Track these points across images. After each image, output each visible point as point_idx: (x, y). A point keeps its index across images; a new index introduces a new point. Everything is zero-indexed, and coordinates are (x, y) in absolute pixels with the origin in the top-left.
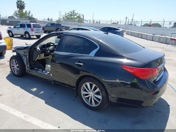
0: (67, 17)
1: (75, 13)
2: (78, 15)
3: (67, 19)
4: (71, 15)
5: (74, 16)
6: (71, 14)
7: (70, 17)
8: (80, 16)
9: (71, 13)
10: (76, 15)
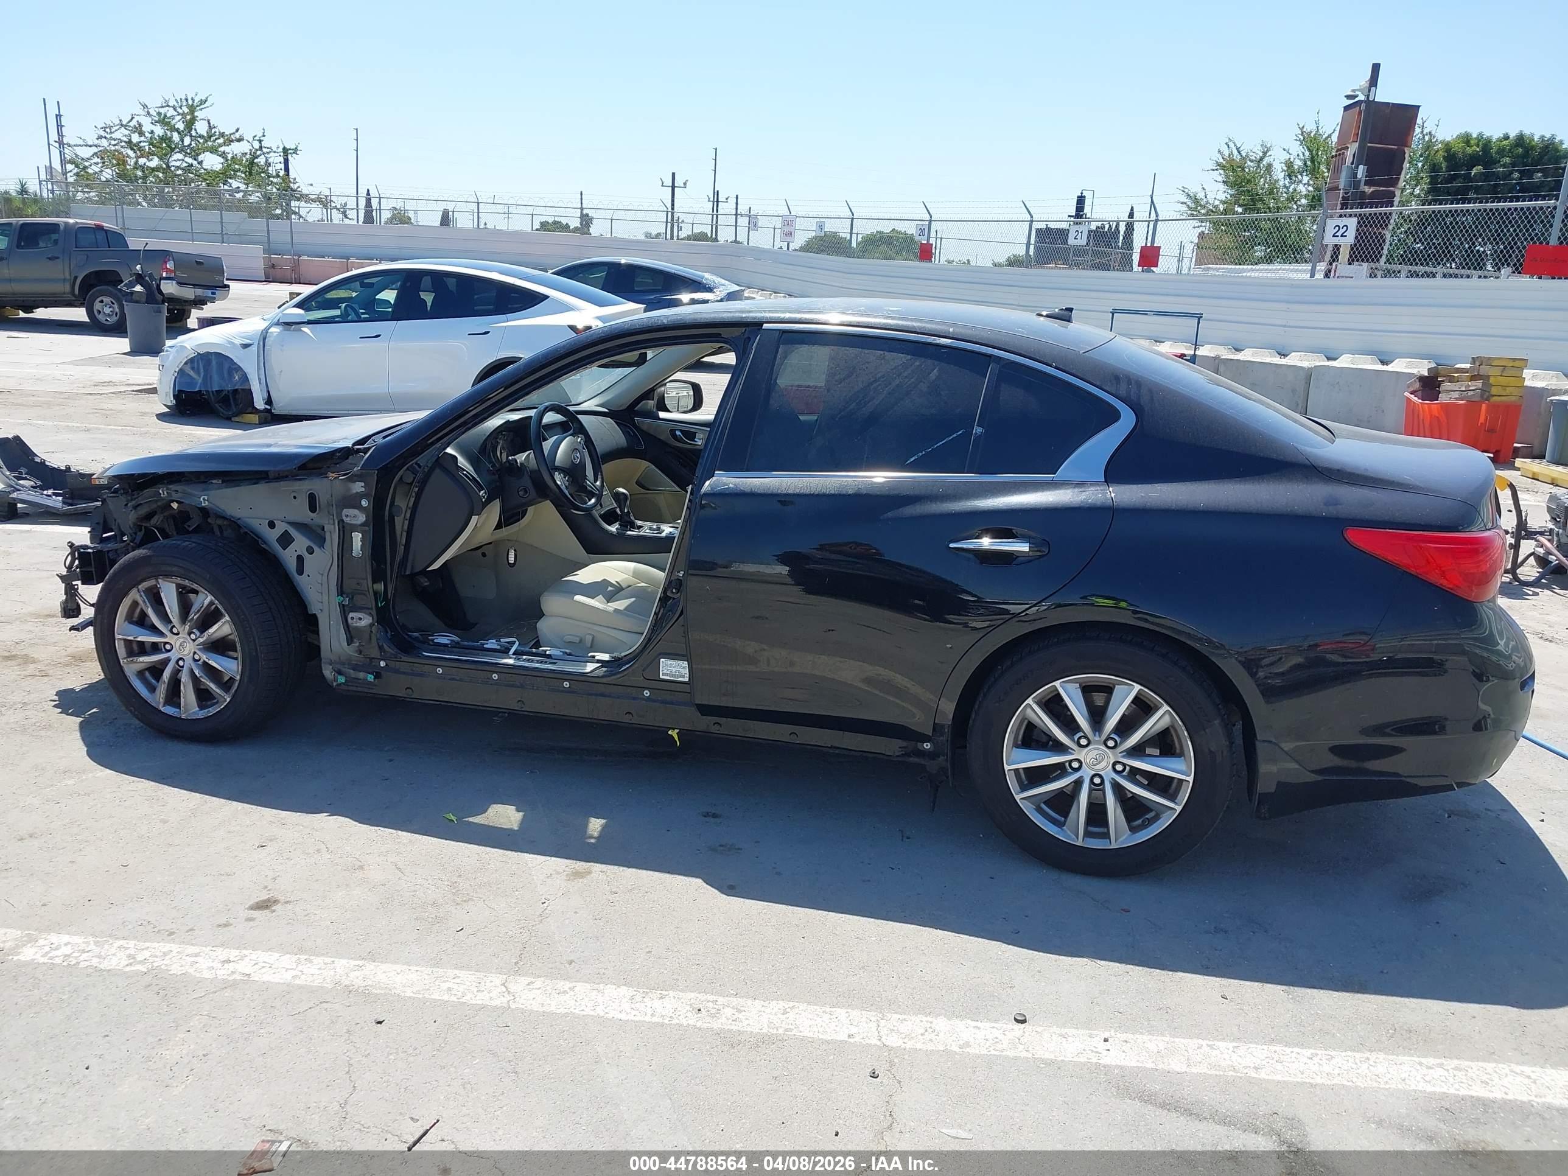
0: (122, 162)
1: (201, 128)
2: (236, 149)
3: (123, 175)
4: (164, 146)
5: (195, 153)
6: (159, 131)
7: (155, 162)
8: (261, 160)
9: (163, 121)
10: (214, 150)
